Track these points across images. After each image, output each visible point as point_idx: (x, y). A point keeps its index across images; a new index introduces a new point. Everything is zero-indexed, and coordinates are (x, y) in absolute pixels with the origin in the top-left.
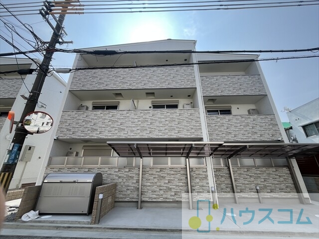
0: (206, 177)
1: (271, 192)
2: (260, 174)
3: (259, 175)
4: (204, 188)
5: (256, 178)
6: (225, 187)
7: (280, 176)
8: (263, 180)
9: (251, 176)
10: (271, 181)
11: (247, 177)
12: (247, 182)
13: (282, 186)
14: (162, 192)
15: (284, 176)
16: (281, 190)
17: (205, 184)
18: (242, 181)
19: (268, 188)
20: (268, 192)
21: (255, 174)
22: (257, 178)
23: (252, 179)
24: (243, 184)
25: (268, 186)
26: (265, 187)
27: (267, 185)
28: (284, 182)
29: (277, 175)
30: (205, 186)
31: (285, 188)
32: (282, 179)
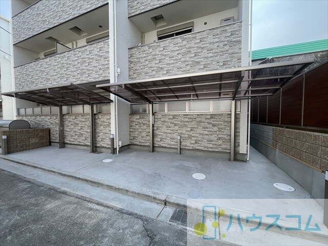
0: (109, 125)
1: (196, 143)
2: (188, 122)
3: (186, 123)
4: (107, 135)
5: (181, 127)
6: (145, 135)
8: (189, 129)
9: (175, 125)
10: (200, 130)
11: (171, 125)
12: (169, 131)
13: (213, 137)
14: (77, 137)
15: (221, 124)
16: (210, 142)
17: (107, 132)
19: (193, 138)
20: (192, 144)
21: (182, 121)
22: (183, 127)
23: (177, 128)
24: (165, 133)
26: (190, 137)
27: (193, 135)
28: (218, 133)
29: (211, 124)
30: (107, 134)
32: (215, 129)
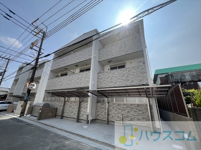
1: (131, 120)
2: (126, 108)
4: (85, 113)
5: (123, 110)
6: (104, 114)
7: (140, 110)
8: (127, 112)
10: (132, 113)
11: (117, 109)
12: (116, 113)
13: (140, 117)
14: (70, 113)
15: (143, 110)
16: (139, 120)
18: (114, 111)
20: (129, 120)
21: (123, 107)
24: (114, 113)
25: (129, 116)
26: (128, 116)
28: (142, 115)
31: (142, 119)
